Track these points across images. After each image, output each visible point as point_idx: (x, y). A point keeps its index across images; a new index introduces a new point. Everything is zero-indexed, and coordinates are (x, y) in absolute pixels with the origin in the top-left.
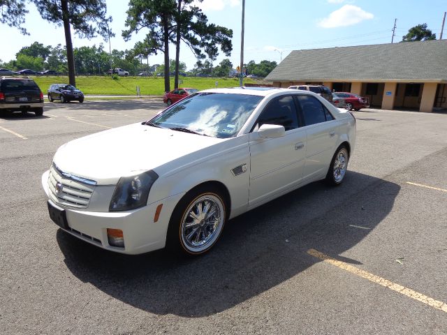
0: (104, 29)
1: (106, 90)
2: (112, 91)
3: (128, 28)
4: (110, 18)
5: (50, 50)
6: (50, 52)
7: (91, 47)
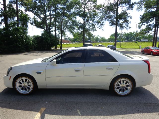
0: (128, 26)
1: (131, 47)
2: (134, 47)
3: (141, 24)
4: (130, 22)
5: (120, 34)
6: (119, 35)
7: (133, 32)
